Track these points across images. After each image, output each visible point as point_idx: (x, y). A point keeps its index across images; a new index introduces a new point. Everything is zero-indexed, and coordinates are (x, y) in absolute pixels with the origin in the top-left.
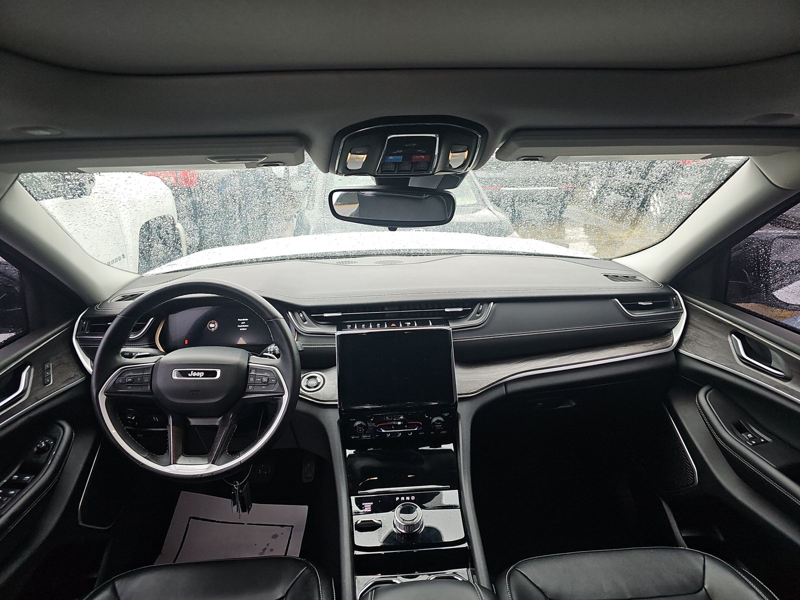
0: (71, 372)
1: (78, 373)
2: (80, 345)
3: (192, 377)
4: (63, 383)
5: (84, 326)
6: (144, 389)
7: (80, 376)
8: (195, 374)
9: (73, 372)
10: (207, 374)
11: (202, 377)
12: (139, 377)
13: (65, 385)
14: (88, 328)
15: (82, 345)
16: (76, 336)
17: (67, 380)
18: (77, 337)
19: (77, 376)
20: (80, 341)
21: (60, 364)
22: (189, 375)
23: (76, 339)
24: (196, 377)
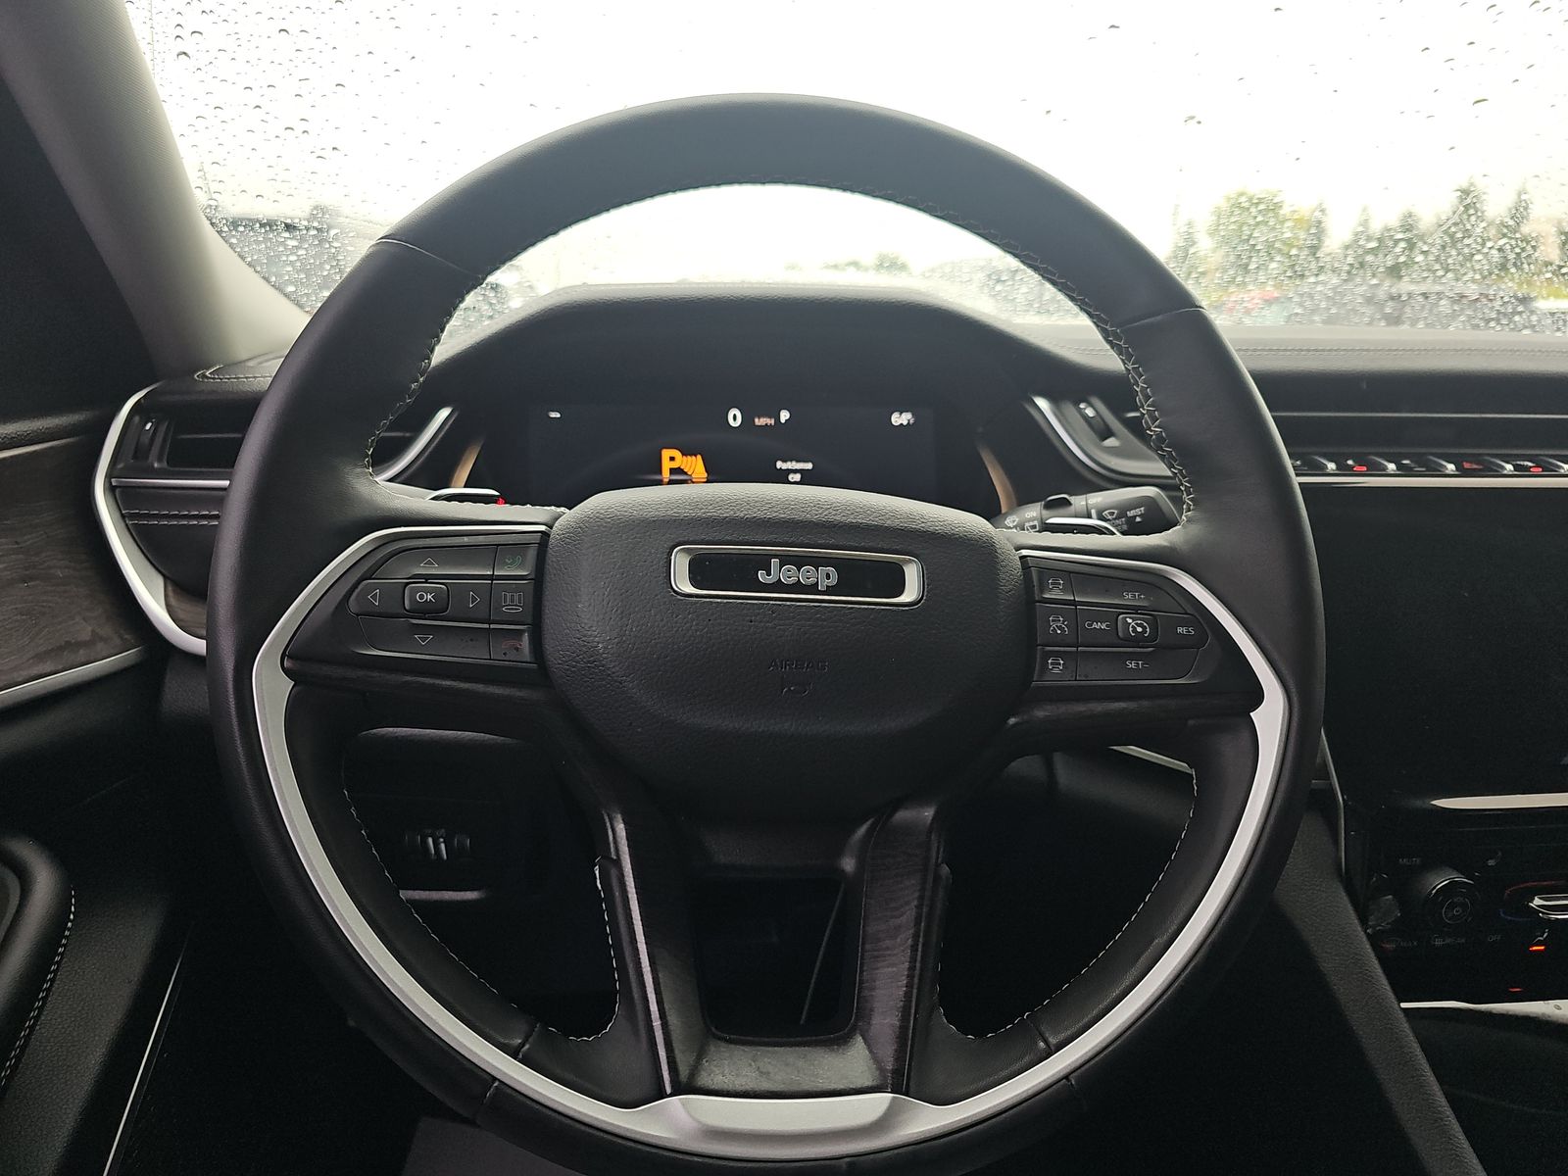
0: (78, 619)
1: (106, 630)
2: (123, 516)
3: (778, 586)
4: (40, 658)
5: (145, 440)
6: (498, 653)
7: (118, 641)
8: (788, 574)
9: (88, 621)
10: (853, 577)
11: (829, 591)
12: (474, 588)
13: (48, 667)
14: (162, 448)
15: (132, 516)
16: (109, 476)
17: (61, 649)
18: (114, 482)
19: (102, 639)
20: (125, 498)
21: (32, 579)
22: (761, 575)
23: (111, 489)
24: (798, 587)
